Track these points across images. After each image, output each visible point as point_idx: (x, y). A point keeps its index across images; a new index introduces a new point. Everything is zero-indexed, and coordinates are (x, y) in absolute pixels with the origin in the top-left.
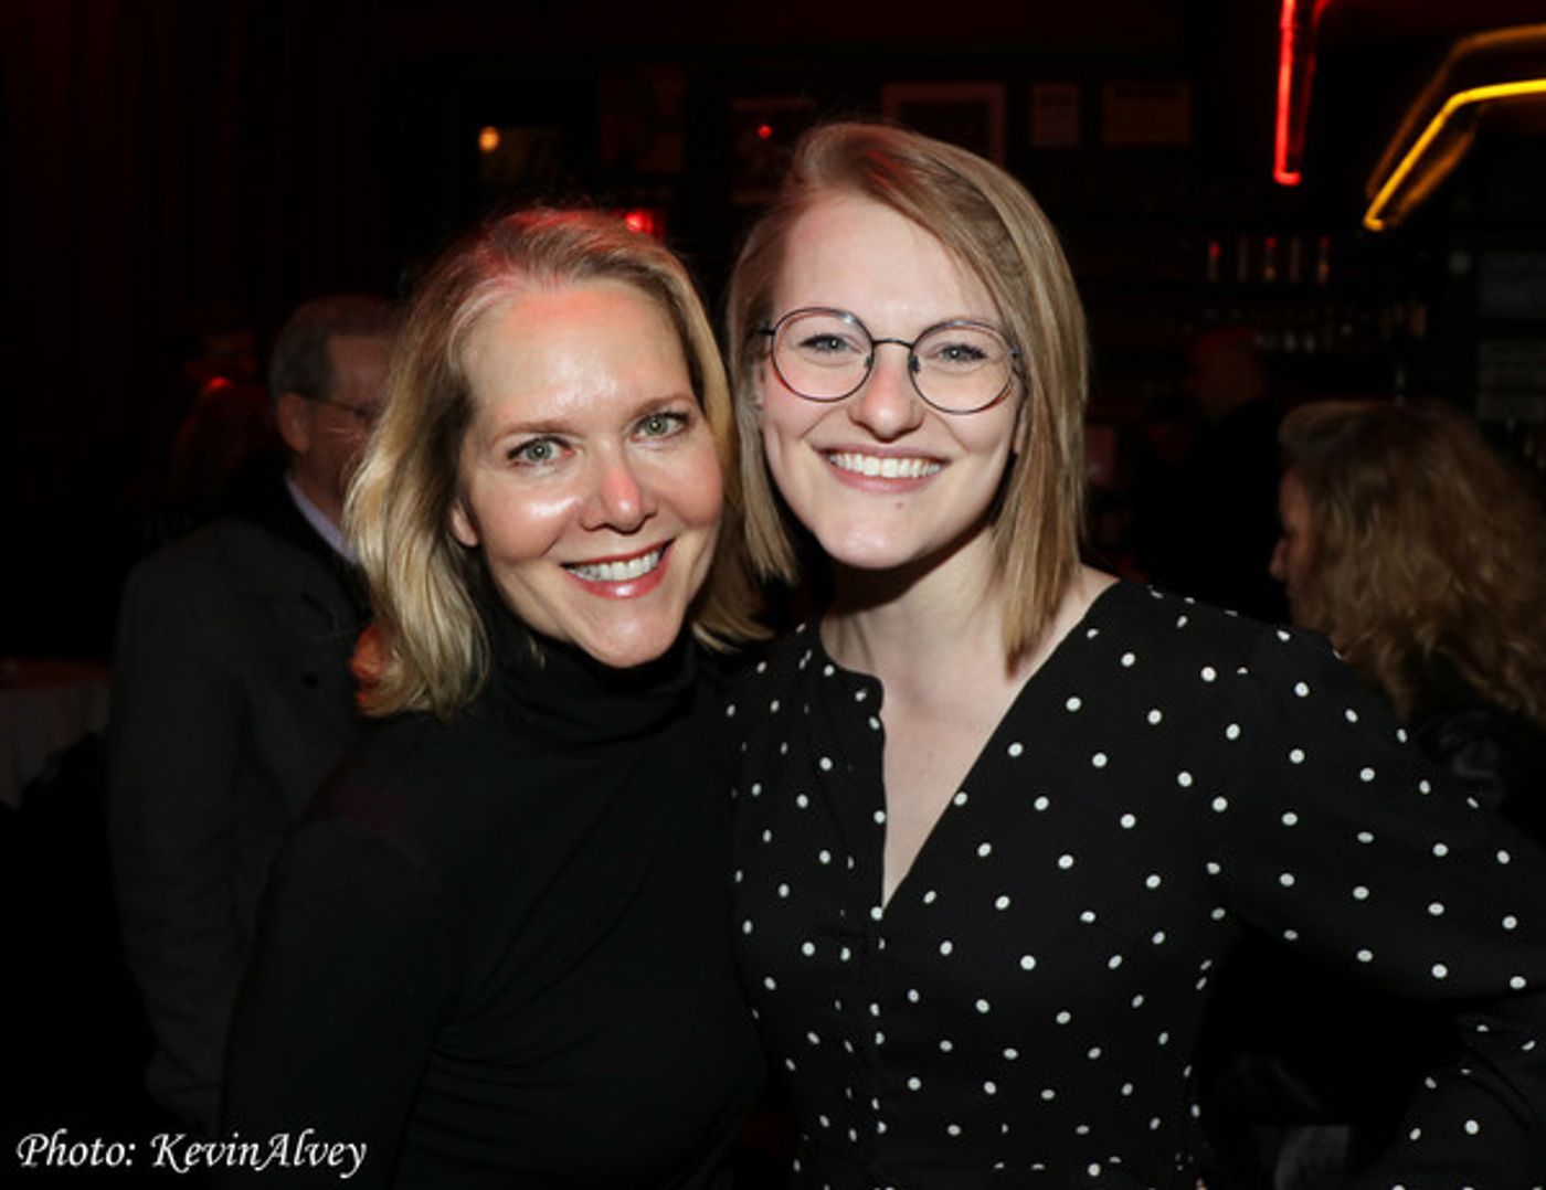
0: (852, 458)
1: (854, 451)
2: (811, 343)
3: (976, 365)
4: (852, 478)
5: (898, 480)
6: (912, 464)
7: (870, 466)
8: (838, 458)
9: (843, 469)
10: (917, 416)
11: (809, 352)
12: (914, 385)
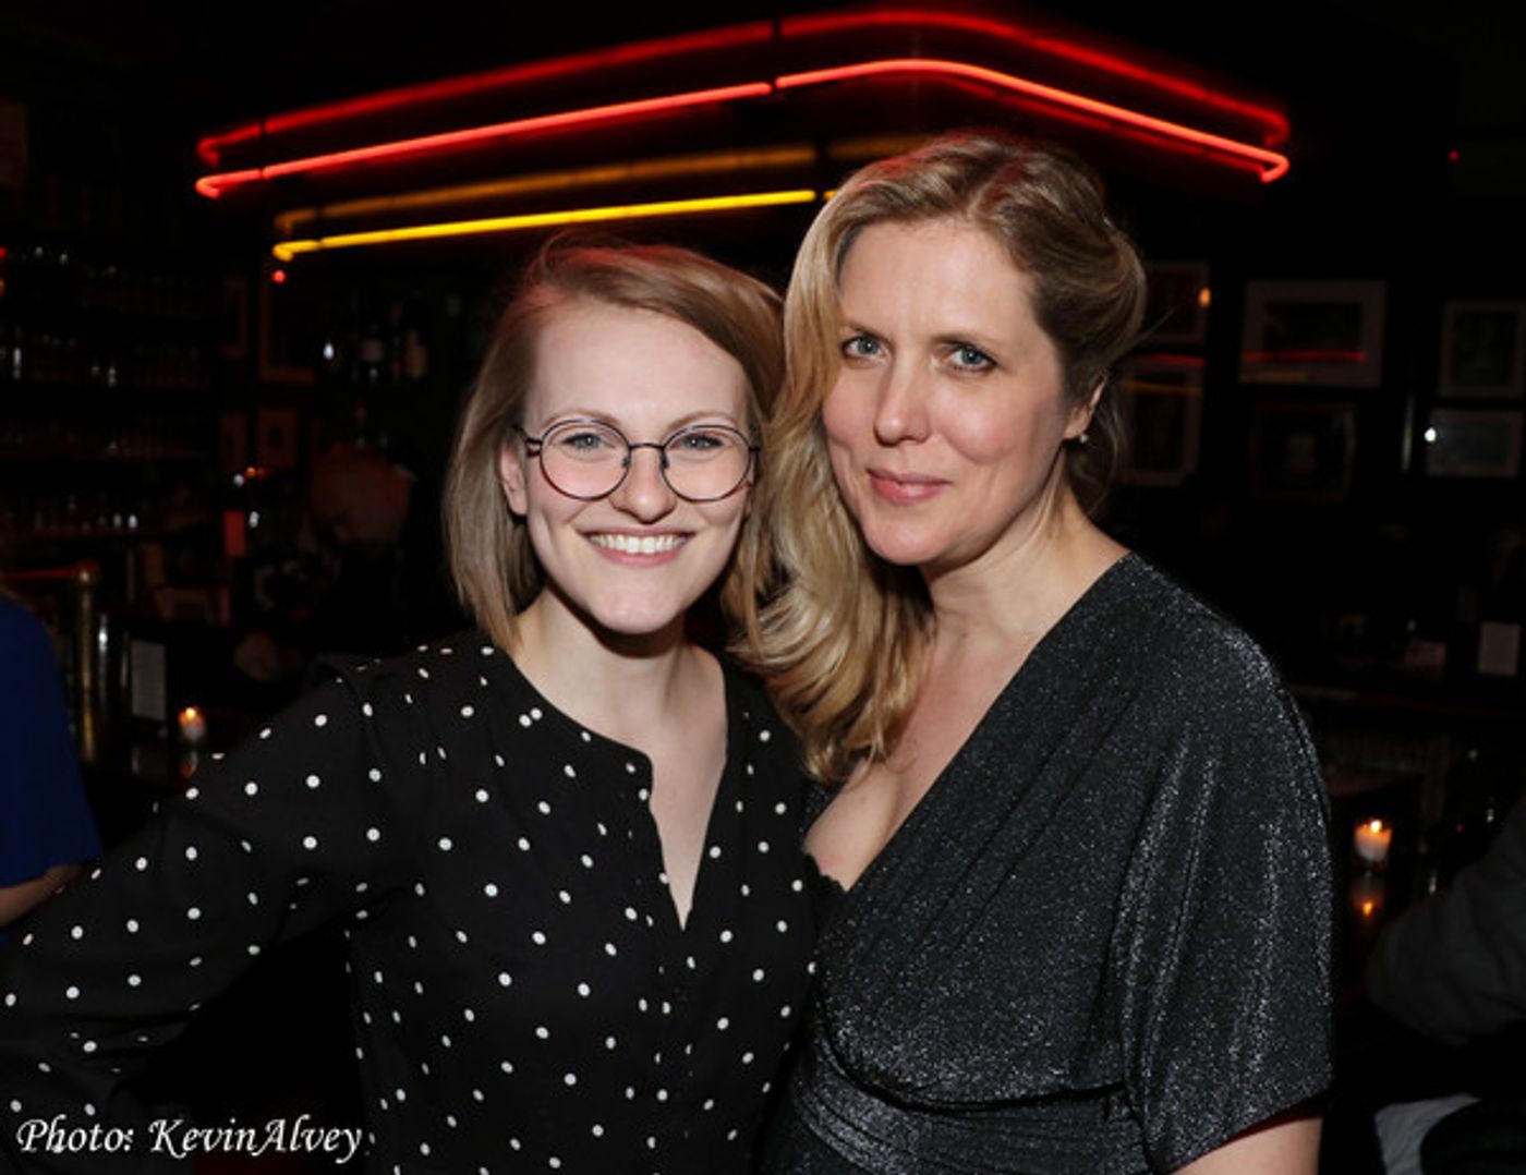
0: (615, 539)
1: (615, 532)
2: (570, 441)
3: (715, 452)
4: (615, 556)
5: (657, 554)
6: (666, 540)
7: (632, 545)
8: (601, 540)
9: (606, 548)
10: (672, 503)
11: (568, 448)
12: (666, 479)
